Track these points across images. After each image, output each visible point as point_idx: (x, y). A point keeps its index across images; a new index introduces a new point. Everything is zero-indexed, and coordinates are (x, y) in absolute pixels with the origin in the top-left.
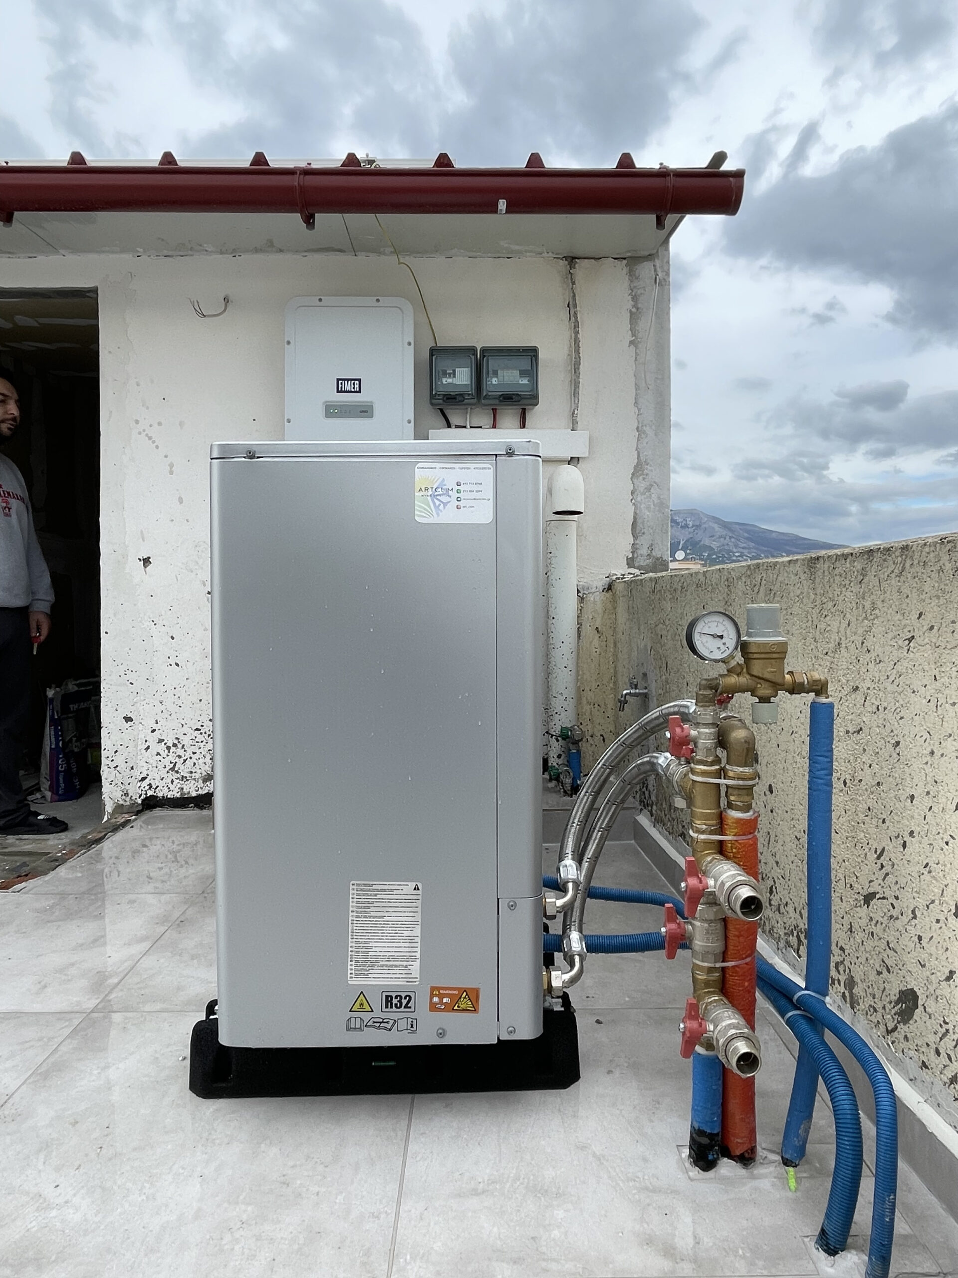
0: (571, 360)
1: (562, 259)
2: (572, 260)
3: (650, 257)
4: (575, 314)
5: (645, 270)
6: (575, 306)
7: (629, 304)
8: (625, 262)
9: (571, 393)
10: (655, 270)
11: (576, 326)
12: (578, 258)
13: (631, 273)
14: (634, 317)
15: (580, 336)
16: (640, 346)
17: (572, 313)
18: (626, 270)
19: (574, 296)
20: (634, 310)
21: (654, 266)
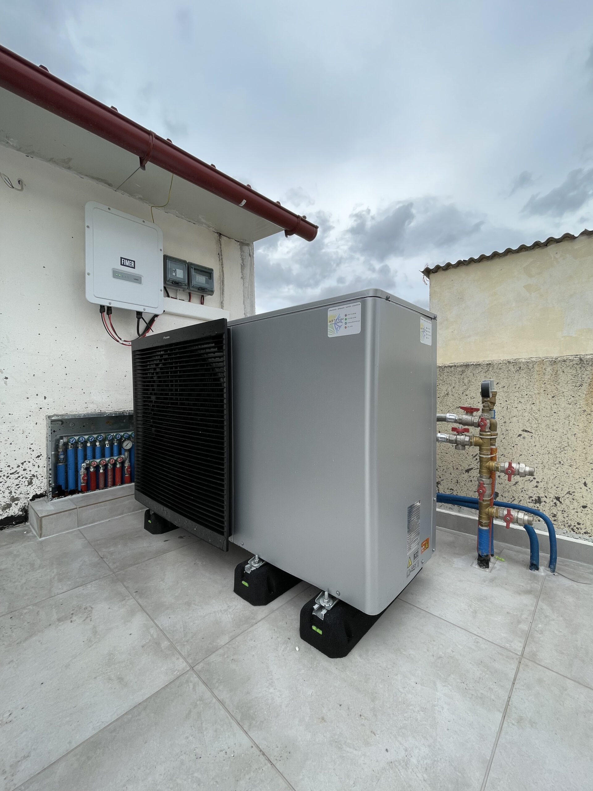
0: (220, 279)
1: (216, 233)
2: (220, 234)
3: (248, 245)
4: (222, 259)
5: (246, 248)
6: (222, 255)
7: (241, 262)
8: (239, 243)
9: (221, 293)
10: (249, 251)
11: (222, 265)
12: (223, 235)
13: (241, 249)
14: (243, 267)
15: (224, 269)
16: (245, 279)
17: (220, 258)
18: (239, 247)
19: (221, 251)
20: (242, 264)
21: (249, 249)
